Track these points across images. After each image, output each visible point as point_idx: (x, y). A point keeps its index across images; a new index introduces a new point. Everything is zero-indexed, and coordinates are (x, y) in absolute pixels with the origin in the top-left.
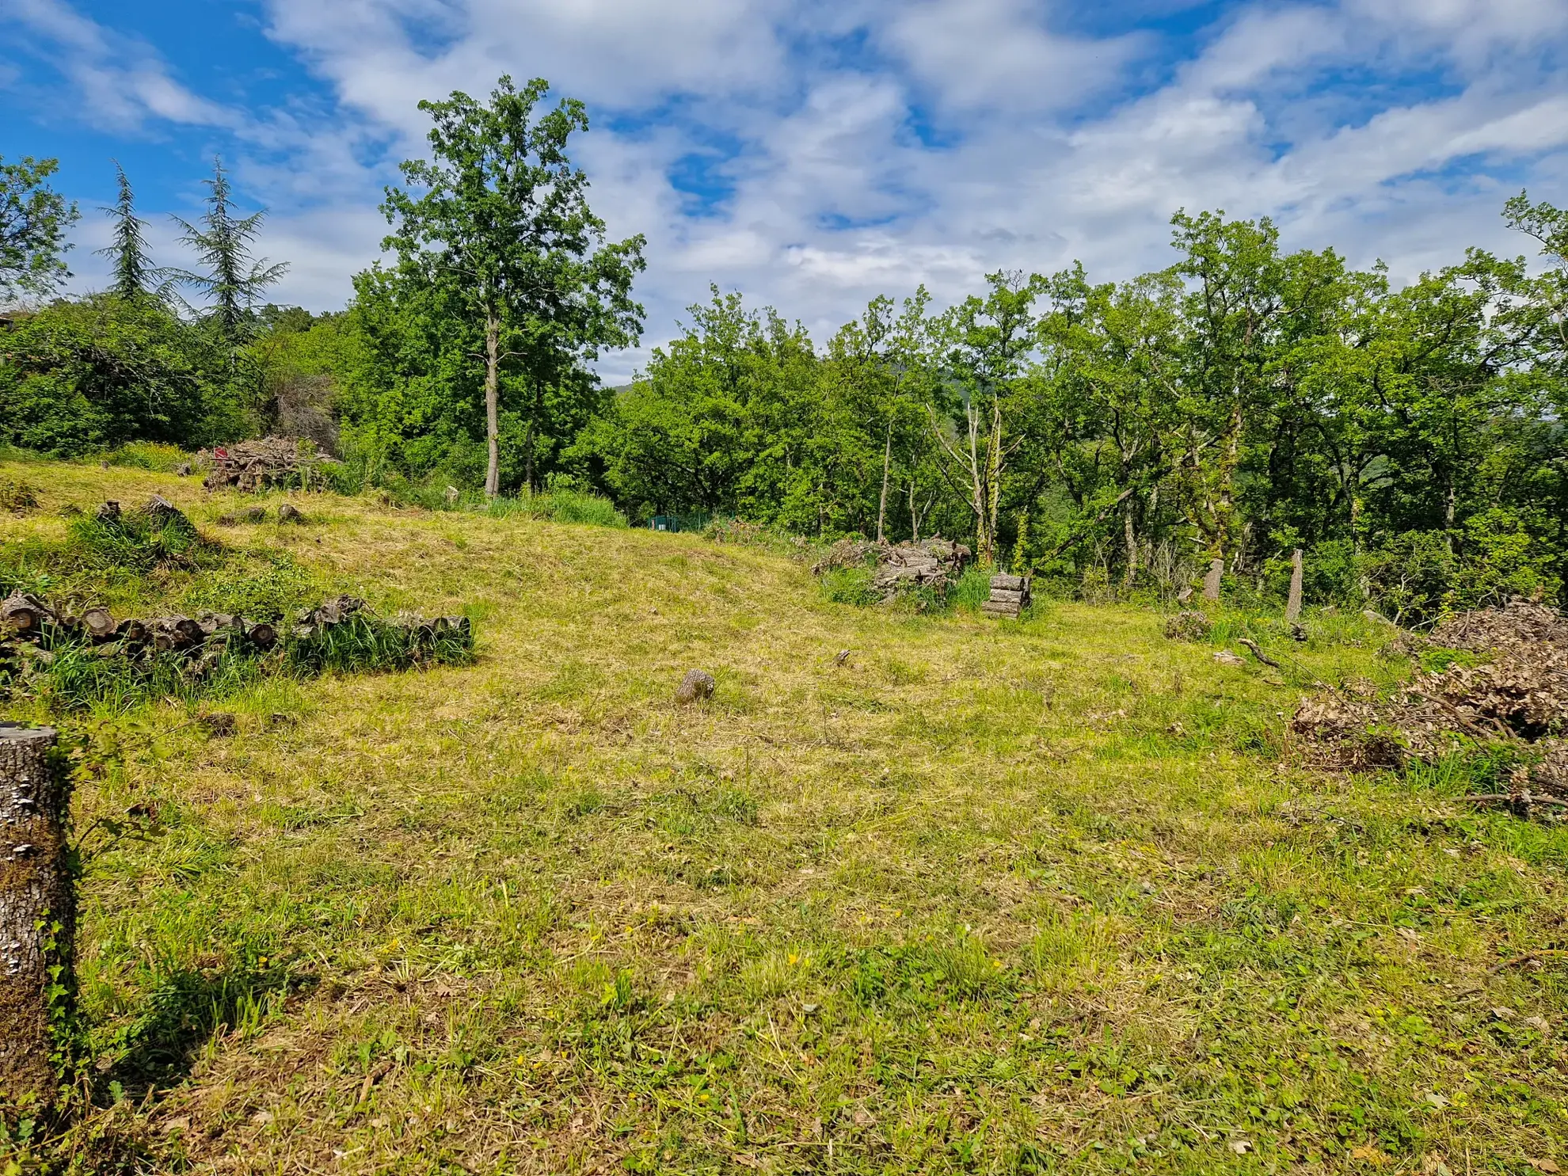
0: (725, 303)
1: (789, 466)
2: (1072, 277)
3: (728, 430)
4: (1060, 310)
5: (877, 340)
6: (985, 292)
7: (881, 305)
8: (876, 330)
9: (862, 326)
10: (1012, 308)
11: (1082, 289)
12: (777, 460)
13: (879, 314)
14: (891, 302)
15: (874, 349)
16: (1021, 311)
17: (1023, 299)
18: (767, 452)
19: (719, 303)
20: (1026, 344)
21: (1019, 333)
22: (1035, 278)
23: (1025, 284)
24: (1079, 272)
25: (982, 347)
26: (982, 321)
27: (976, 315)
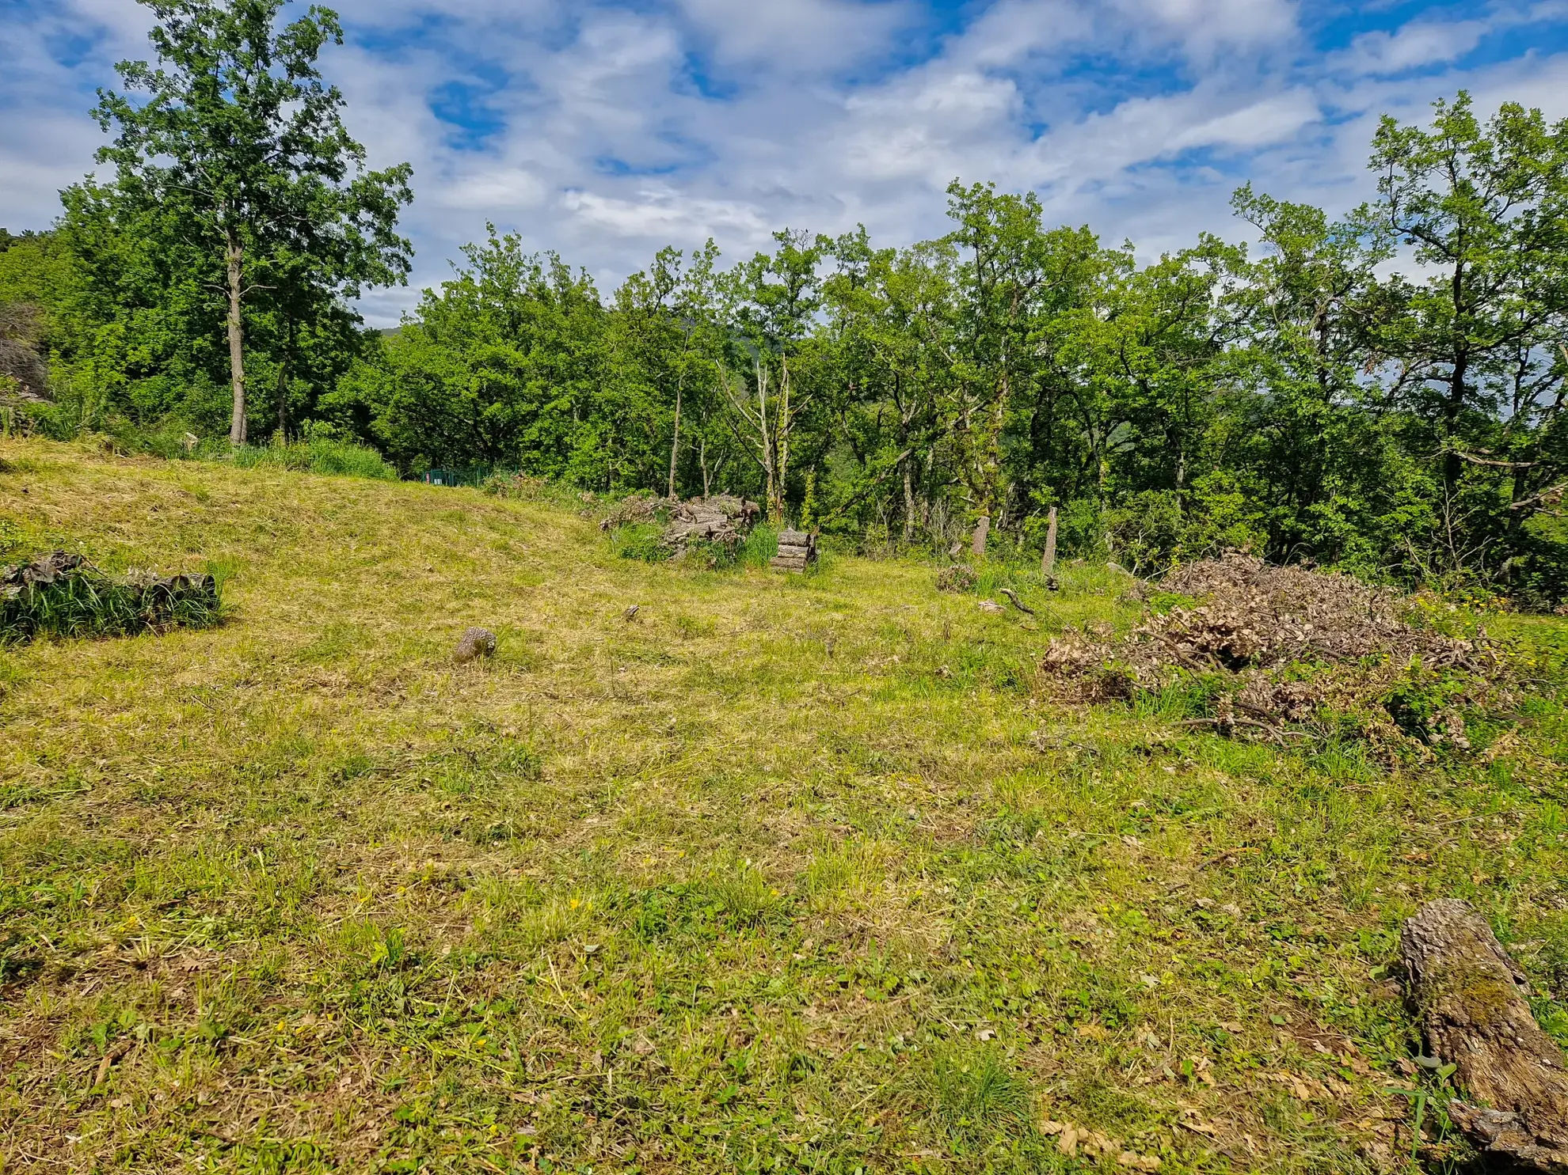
0: (503, 244)
1: (576, 420)
2: (856, 240)
3: (509, 380)
4: (845, 272)
5: (666, 292)
6: (773, 251)
7: (669, 257)
8: (665, 282)
9: (650, 278)
10: (800, 268)
11: (865, 252)
12: (563, 413)
13: (667, 266)
14: (679, 255)
15: (663, 302)
16: (808, 271)
17: (809, 259)
18: (552, 404)
19: (496, 245)
20: (812, 305)
21: (806, 293)
22: (820, 238)
23: (811, 244)
24: (862, 235)
25: (770, 304)
26: (770, 279)
27: (764, 273)
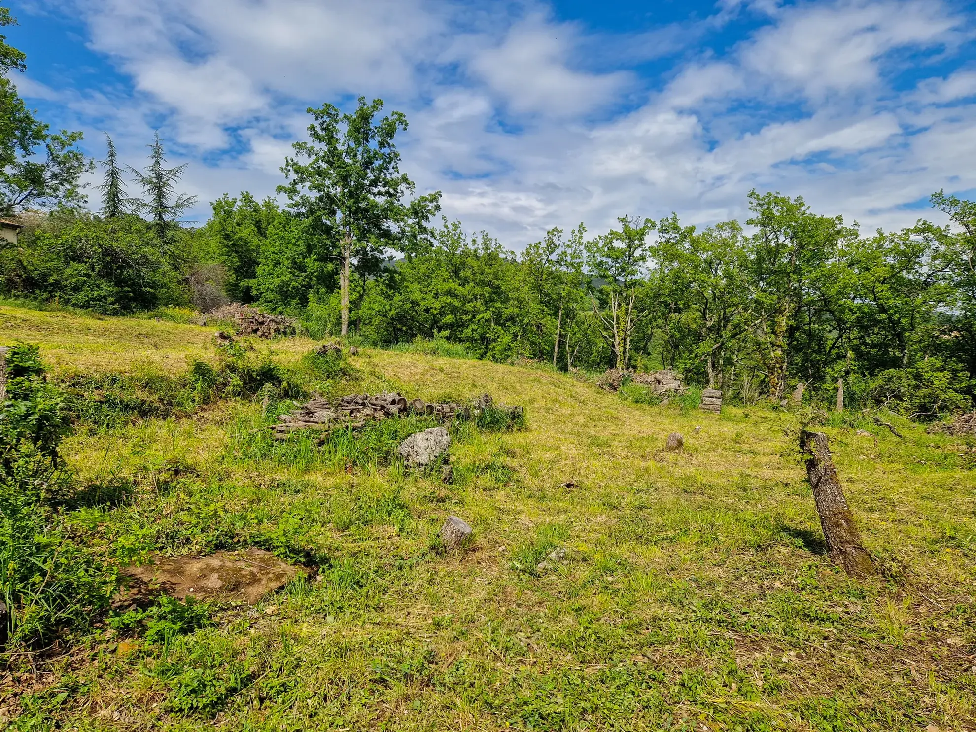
0: (451, 227)
1: (493, 325)
2: (671, 221)
3: (457, 303)
4: (663, 240)
5: (552, 253)
6: (619, 228)
7: (555, 233)
8: (551, 247)
9: (544, 245)
10: (633, 237)
11: (676, 228)
12: (486, 321)
13: (554, 238)
14: (561, 231)
15: (550, 258)
16: (641, 239)
17: (642, 234)
18: (480, 316)
19: (446, 227)
20: (643, 258)
21: (638, 253)
22: (647, 221)
23: (641, 226)
24: (675, 219)
25: (616, 260)
26: (618, 244)
27: (614, 240)
